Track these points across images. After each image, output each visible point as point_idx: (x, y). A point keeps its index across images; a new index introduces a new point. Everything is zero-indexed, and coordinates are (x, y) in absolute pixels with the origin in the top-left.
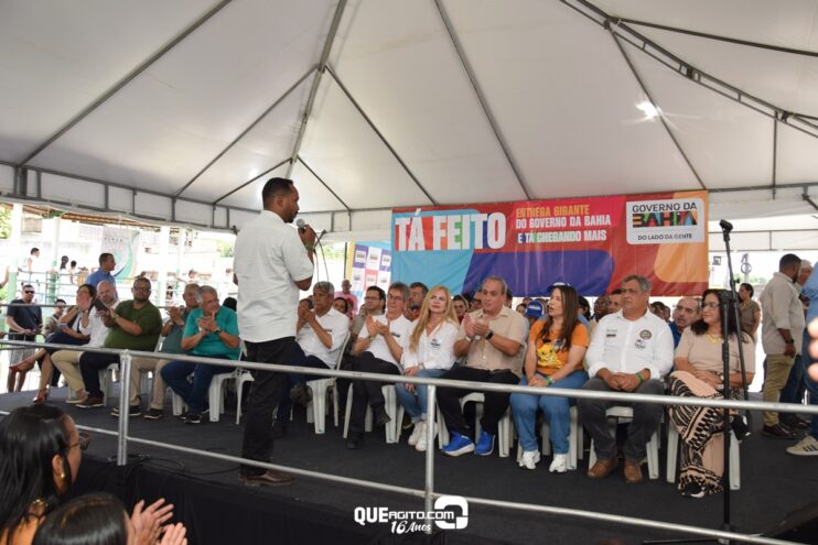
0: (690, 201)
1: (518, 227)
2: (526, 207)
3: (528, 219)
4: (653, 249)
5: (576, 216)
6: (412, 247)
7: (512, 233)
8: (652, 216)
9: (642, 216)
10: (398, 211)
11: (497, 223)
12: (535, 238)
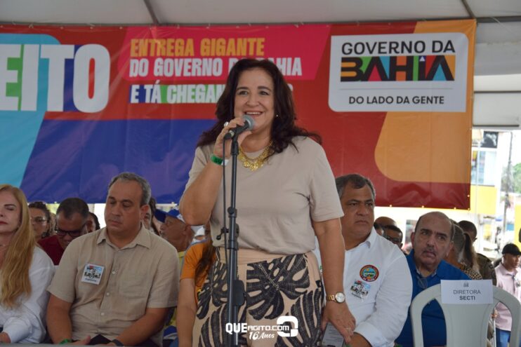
0: (444, 37)
1: (133, 74)
2: (151, 37)
3: (152, 61)
4: (374, 122)
7: (120, 83)
8: (376, 62)
9: (359, 61)
11: (92, 63)
12: (164, 95)
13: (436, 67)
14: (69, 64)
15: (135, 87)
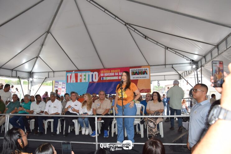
0: (146, 68)
2: (104, 70)
3: (104, 74)
4: (137, 81)
5: (117, 73)
6: (72, 82)
8: (136, 72)
9: (134, 72)
10: (68, 71)
11: (95, 75)
12: (106, 78)
13: (145, 73)
14: (92, 75)
15: (102, 78)
